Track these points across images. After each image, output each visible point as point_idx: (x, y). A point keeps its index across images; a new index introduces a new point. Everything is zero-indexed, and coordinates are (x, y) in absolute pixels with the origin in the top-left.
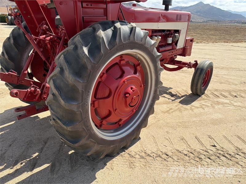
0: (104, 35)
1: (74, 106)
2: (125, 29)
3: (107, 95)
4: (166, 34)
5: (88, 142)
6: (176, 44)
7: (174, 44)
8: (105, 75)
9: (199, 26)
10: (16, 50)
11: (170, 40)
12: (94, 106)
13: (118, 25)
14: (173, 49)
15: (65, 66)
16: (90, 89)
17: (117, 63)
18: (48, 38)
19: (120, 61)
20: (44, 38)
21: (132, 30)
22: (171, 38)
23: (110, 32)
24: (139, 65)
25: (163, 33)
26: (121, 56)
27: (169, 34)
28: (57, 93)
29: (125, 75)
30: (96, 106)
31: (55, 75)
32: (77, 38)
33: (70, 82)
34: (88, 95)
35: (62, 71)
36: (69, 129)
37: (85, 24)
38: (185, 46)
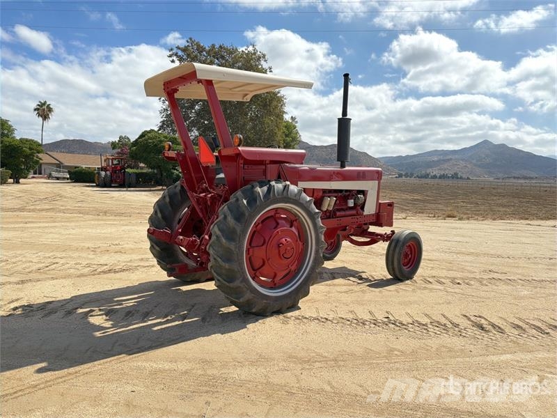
0: (261, 191)
1: (232, 246)
2: (279, 186)
3: (261, 244)
4: (343, 196)
5: (242, 285)
6: (363, 208)
7: (359, 208)
8: (260, 225)
9: (482, 188)
10: (170, 208)
11: (351, 203)
12: (249, 254)
13: (273, 183)
14: (358, 214)
15: (228, 213)
16: (246, 233)
17: (272, 216)
18: (210, 195)
19: (275, 214)
20: (205, 196)
21: (286, 187)
22: (353, 201)
23: (265, 188)
24: (296, 220)
25: (340, 194)
26: (276, 209)
27: (349, 195)
28: (220, 234)
29: (279, 226)
30: (251, 254)
31: (220, 221)
32: (239, 193)
33: (231, 224)
34: (245, 238)
35: (225, 217)
36: (227, 266)
37: (246, 182)
38: (379, 212)
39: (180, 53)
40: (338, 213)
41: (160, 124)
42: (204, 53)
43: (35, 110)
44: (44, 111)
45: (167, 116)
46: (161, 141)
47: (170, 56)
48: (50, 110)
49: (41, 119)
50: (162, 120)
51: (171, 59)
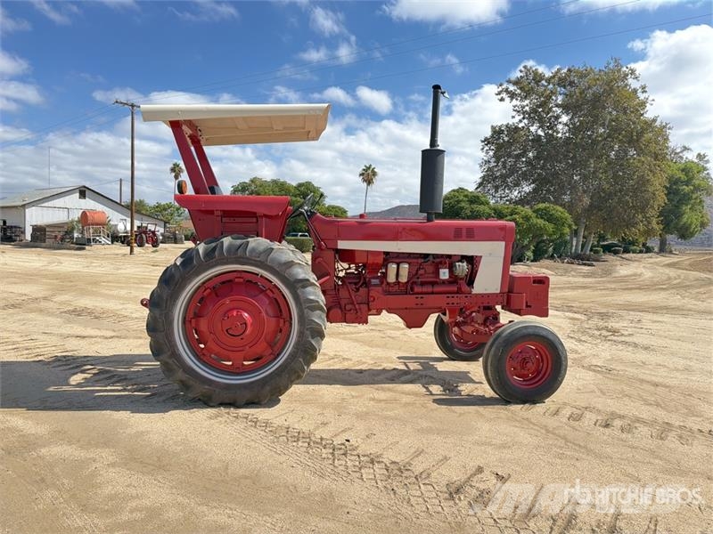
2: (234, 243)
6: (470, 283)
7: (461, 282)
12: (191, 325)
14: (459, 291)
16: (177, 298)
17: (230, 281)
19: (235, 278)
21: (243, 244)
22: (447, 271)
34: (174, 305)
38: (510, 291)
39: (512, 88)
40: (417, 289)
41: (479, 181)
42: (544, 82)
43: (360, 175)
44: (368, 176)
45: (489, 169)
46: (459, 202)
47: (499, 93)
48: (374, 174)
49: (365, 184)
50: (482, 175)
51: (499, 97)
